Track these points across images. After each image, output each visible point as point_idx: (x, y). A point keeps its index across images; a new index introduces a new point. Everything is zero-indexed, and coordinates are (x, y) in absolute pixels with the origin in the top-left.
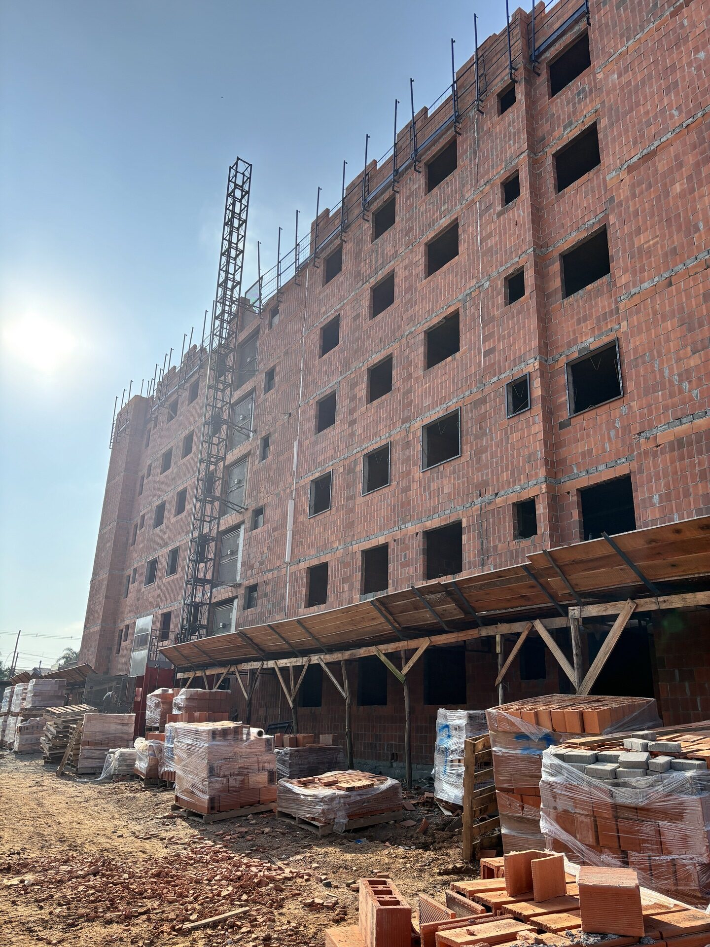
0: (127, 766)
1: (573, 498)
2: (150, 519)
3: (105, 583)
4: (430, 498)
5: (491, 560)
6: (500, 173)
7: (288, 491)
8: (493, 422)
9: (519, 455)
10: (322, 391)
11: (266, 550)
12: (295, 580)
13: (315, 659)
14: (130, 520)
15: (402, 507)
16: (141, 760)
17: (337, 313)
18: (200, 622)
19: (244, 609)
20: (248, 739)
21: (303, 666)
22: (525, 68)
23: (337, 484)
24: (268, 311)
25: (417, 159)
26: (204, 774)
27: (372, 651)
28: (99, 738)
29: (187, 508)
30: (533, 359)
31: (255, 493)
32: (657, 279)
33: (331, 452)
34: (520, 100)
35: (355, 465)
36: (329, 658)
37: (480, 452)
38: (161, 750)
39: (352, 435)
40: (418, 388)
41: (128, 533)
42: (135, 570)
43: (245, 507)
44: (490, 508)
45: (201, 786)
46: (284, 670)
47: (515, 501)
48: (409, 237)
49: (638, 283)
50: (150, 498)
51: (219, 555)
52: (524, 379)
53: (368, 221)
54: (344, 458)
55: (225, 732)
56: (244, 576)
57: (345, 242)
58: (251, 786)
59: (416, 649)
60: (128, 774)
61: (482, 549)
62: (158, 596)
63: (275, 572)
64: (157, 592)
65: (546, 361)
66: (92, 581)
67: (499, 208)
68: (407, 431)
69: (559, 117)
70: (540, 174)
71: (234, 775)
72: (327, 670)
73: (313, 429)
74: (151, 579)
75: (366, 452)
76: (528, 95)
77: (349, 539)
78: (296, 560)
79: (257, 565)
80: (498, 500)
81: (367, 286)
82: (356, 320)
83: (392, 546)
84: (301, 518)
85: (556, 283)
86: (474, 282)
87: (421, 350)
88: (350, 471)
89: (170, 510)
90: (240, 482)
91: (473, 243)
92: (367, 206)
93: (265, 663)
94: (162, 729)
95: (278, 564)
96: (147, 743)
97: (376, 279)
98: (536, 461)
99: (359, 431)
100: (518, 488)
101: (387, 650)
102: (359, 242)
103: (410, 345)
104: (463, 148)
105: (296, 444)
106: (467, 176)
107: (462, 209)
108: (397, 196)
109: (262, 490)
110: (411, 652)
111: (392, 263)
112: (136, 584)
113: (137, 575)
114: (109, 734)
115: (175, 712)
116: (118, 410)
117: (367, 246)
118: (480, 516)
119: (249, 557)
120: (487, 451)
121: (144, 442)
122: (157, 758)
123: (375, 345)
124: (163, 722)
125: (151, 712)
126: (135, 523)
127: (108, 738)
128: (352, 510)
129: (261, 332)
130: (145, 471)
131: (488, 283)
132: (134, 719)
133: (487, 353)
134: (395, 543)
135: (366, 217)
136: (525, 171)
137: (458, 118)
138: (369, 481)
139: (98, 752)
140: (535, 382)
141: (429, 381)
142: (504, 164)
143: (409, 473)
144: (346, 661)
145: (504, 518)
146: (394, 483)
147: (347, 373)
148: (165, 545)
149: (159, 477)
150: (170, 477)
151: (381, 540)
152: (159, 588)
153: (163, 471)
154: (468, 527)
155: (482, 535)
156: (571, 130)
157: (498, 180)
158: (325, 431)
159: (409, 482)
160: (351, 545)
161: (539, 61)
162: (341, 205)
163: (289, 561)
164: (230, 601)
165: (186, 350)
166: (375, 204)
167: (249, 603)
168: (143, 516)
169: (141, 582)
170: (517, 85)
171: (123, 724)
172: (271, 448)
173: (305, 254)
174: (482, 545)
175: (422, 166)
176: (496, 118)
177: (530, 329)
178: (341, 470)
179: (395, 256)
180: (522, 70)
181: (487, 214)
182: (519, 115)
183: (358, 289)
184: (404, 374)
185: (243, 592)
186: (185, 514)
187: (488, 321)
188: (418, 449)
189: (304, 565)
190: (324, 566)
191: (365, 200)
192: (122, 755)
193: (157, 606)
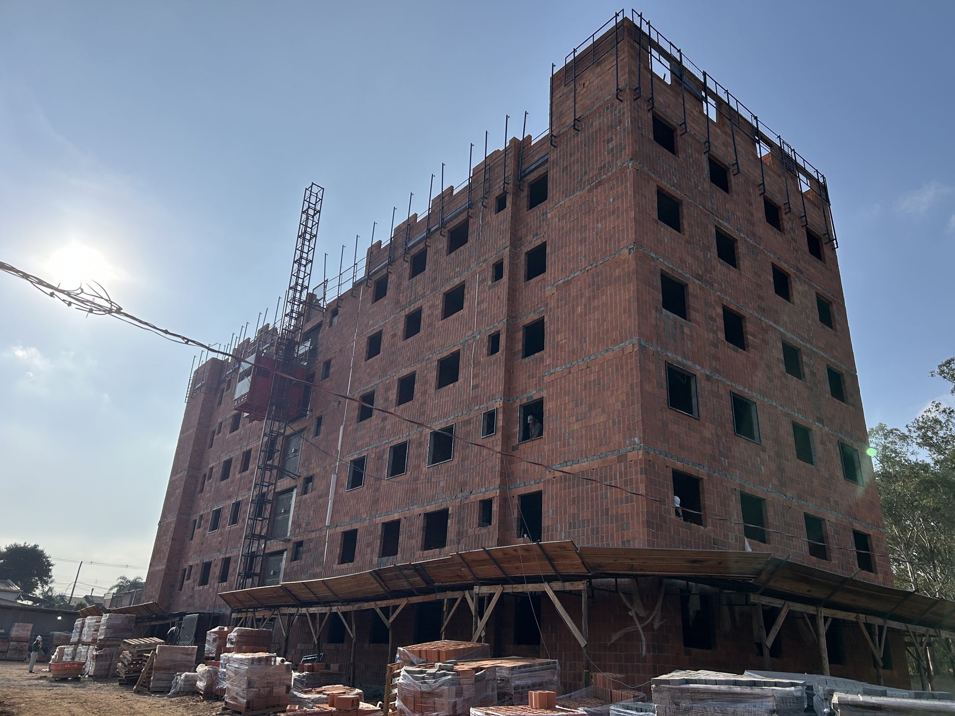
0: (190, 685)
1: (516, 501)
2: (218, 472)
3: (173, 526)
4: (431, 488)
5: (464, 539)
6: (493, 259)
7: (333, 466)
8: (474, 438)
9: (486, 466)
10: (365, 388)
11: (312, 513)
12: (331, 541)
13: (334, 609)
14: (200, 469)
15: (412, 493)
16: (201, 680)
17: (381, 329)
18: (254, 570)
19: (291, 561)
20: (275, 664)
21: (326, 613)
22: (514, 185)
23: (369, 466)
24: (329, 311)
25: (443, 225)
26: (244, 687)
27: (371, 605)
28: (168, 664)
29: (250, 467)
30: (500, 399)
31: (307, 464)
32: (564, 367)
33: (367, 440)
34: (509, 208)
35: (384, 454)
36: (345, 608)
37: (464, 459)
38: (216, 673)
39: (383, 429)
40: (430, 402)
41: (197, 481)
42: (201, 516)
43: (298, 474)
44: (467, 501)
45: (242, 694)
46: (313, 616)
47: (481, 499)
48: (434, 285)
49: (555, 366)
50: (219, 453)
51: (274, 513)
52: (493, 412)
53: (408, 262)
54: (376, 446)
55: (260, 660)
56: (293, 533)
57: (391, 273)
58: (274, 695)
59: (399, 605)
60: (190, 690)
61: (459, 531)
62: (220, 542)
63: (318, 532)
64: (220, 539)
65: (509, 401)
66: (160, 522)
67: (490, 283)
68: (421, 433)
69: (531, 226)
70: (517, 264)
71: (264, 687)
72: (342, 617)
73: (356, 417)
74: (215, 526)
75: (392, 444)
76: (514, 204)
77: (374, 512)
78: (334, 524)
79: (304, 525)
80: (472, 497)
81: (403, 313)
82: (393, 338)
83: (403, 522)
84: (340, 491)
85: (519, 346)
86: (470, 333)
87: (435, 373)
88: (380, 457)
89: (235, 467)
90: (296, 451)
91: (472, 303)
92: (407, 251)
93: (300, 609)
94: (218, 658)
95: (320, 526)
96: (207, 668)
97: (409, 310)
98: (495, 472)
99: (388, 427)
100: (483, 490)
101: (382, 605)
102: (400, 277)
103: (428, 367)
104: (472, 229)
105: (342, 428)
106: (473, 252)
107: (468, 275)
108: (428, 249)
109: (313, 462)
110: (395, 607)
111: (421, 301)
112: (201, 529)
113: (202, 521)
114: (176, 661)
115: (228, 646)
116: (195, 368)
117: (406, 283)
118: (460, 507)
119: (298, 518)
120: (468, 460)
121: (217, 400)
122: (213, 678)
123: (405, 362)
124: (219, 653)
125: (209, 645)
126: (204, 473)
127: (175, 665)
128: (378, 490)
129: (323, 327)
130: (216, 427)
131: (479, 336)
132: (196, 650)
133: (476, 387)
134: (405, 520)
135: (406, 259)
136: (507, 261)
137: (470, 206)
138: (392, 468)
139: (167, 675)
140: (499, 416)
141: (438, 399)
142: (495, 251)
143: (419, 466)
144: (355, 611)
145: (474, 510)
146: (409, 473)
147: (384, 379)
148: (230, 497)
149: (228, 436)
150: (238, 437)
151: (396, 516)
152: (221, 535)
153: (232, 430)
154: (453, 514)
155: (460, 521)
156: (537, 240)
157: (491, 261)
158: (364, 421)
159: (419, 474)
160: (375, 518)
161: (524, 180)
162: (389, 242)
163: (329, 525)
164: (281, 553)
165: (260, 327)
166: (414, 249)
167: (295, 556)
168: (212, 469)
169: (205, 529)
170: (508, 195)
171: (187, 654)
172: (323, 427)
173: (361, 274)
174: (459, 529)
175: (445, 231)
176: (494, 216)
177: (499, 377)
178: (373, 456)
179: (423, 296)
180: (511, 185)
181: (483, 285)
182: (507, 218)
183: (397, 313)
184: (422, 389)
185: (292, 546)
186: (248, 472)
187: (477, 364)
188: (427, 449)
189: (340, 530)
190: (355, 531)
191: (406, 245)
192: (186, 676)
193: (219, 551)
